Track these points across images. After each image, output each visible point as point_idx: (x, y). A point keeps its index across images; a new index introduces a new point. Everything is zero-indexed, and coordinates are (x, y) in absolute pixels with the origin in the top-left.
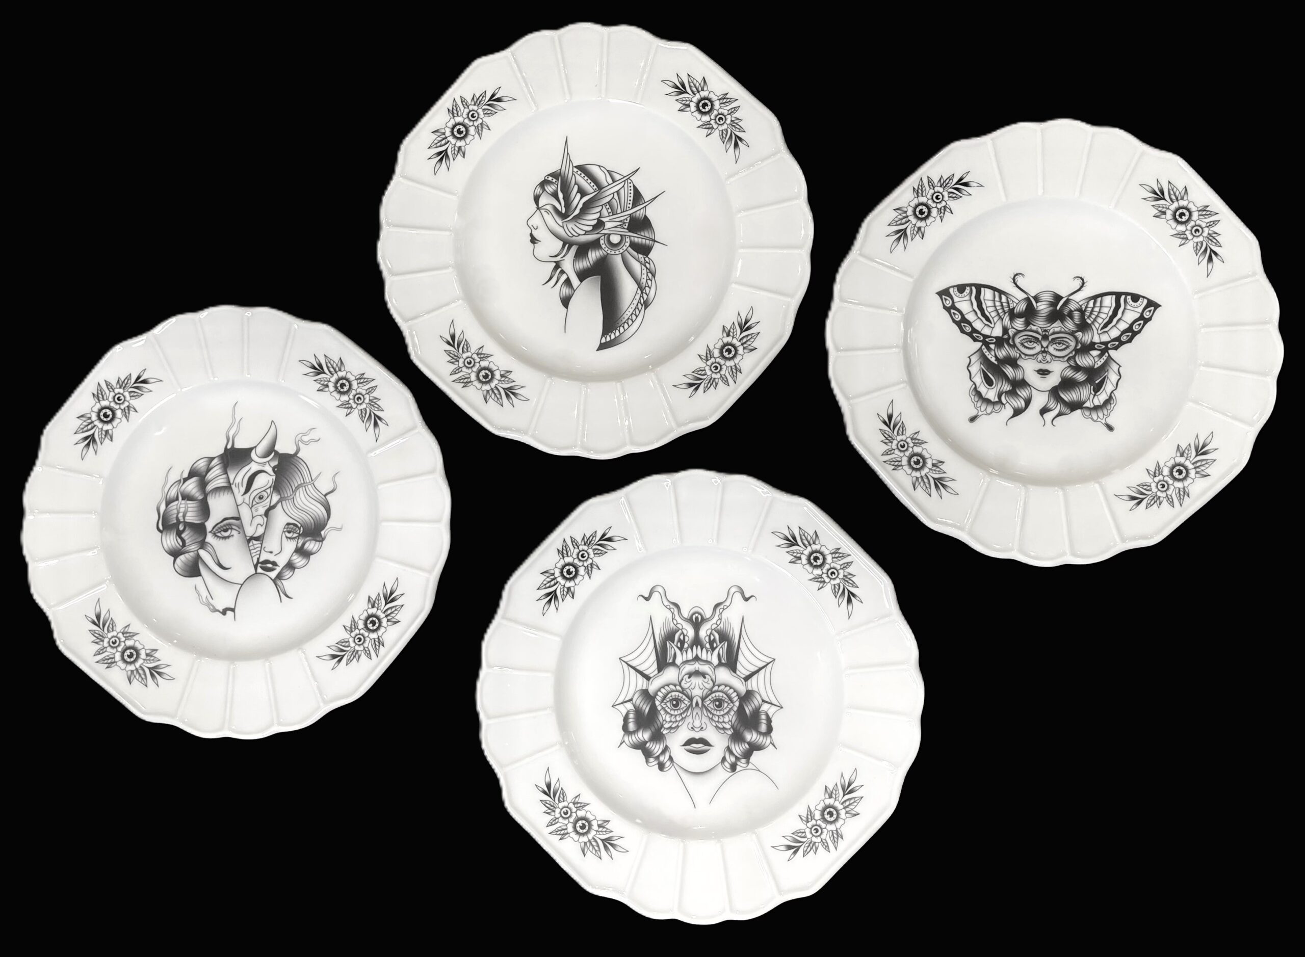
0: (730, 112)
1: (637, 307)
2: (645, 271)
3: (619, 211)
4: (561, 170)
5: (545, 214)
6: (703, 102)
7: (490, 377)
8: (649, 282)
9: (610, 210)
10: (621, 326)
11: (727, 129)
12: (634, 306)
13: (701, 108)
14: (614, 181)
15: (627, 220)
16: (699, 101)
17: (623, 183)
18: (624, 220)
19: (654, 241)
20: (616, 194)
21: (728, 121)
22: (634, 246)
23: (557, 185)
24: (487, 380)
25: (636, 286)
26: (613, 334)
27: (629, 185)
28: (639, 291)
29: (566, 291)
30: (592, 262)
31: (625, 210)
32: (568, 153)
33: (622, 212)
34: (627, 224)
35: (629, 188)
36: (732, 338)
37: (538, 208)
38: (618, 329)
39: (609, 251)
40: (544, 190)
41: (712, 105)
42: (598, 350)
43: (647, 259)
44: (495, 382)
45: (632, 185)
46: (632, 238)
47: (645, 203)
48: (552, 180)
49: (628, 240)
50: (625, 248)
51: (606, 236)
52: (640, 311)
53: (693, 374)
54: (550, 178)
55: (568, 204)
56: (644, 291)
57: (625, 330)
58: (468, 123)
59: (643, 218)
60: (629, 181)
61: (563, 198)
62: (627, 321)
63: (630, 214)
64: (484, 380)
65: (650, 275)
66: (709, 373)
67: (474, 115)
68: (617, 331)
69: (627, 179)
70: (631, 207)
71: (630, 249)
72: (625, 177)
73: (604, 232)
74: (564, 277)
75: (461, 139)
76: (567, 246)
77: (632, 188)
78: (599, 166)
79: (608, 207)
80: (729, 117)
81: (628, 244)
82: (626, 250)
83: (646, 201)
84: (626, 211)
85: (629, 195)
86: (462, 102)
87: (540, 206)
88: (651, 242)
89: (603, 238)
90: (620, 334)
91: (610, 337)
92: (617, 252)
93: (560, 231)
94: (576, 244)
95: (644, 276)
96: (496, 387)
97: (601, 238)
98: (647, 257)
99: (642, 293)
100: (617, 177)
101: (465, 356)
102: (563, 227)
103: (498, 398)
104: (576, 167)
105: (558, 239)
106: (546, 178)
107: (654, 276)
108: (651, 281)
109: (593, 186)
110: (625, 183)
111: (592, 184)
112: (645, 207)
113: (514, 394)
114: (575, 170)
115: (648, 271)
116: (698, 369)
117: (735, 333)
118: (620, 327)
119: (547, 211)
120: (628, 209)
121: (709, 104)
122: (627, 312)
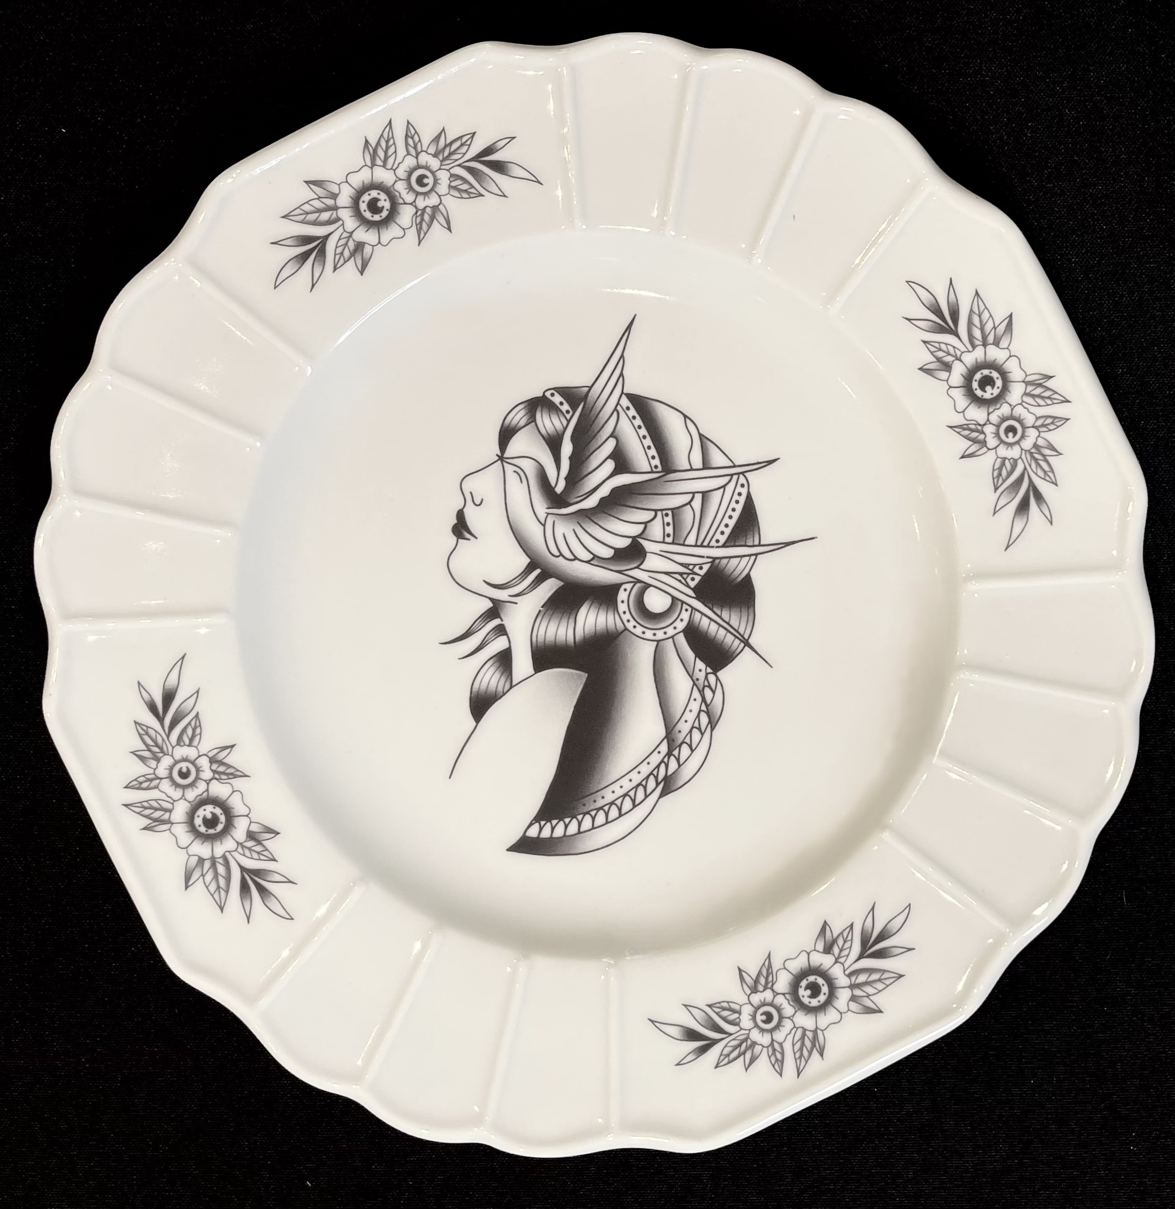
0: (1039, 423)
1: (642, 784)
2: (695, 706)
3: (691, 540)
4: (591, 387)
5: (512, 478)
6: (986, 372)
7: (220, 827)
8: (696, 735)
9: (669, 530)
10: (588, 813)
11: (1016, 461)
12: (637, 778)
13: (975, 385)
14: (706, 466)
15: (701, 568)
16: (978, 367)
17: (727, 479)
18: (695, 565)
19: (747, 643)
20: (698, 497)
21: (1027, 444)
22: (693, 634)
23: (569, 421)
24: (211, 831)
25: (663, 733)
26: (561, 824)
27: (739, 489)
28: (664, 748)
29: (491, 679)
30: (579, 634)
31: (705, 544)
32: (622, 356)
33: (696, 546)
34: (698, 579)
35: (736, 497)
36: (833, 960)
37: (501, 458)
38: (580, 817)
39: (633, 623)
40: (532, 419)
41: (1005, 389)
42: (508, 850)
43: (712, 678)
44: (228, 844)
45: (744, 491)
46: (697, 616)
47: (760, 545)
48: (561, 403)
49: (685, 616)
50: (670, 631)
51: (638, 585)
52: (646, 796)
53: (708, 1010)
54: (557, 399)
55: (575, 477)
56: (676, 753)
57: (593, 828)
58: (404, 193)
59: (740, 579)
60: (742, 480)
61: (570, 458)
62: (606, 808)
63: (715, 559)
64: (203, 829)
65: (704, 719)
66: (746, 1022)
67: (426, 181)
68: (574, 823)
69: (738, 474)
70: (721, 544)
71: (681, 639)
72: (734, 466)
73: (637, 573)
74: (499, 644)
75: (370, 224)
76: (537, 572)
77: (742, 500)
78: (685, 417)
79: (669, 519)
80: (1032, 434)
81: (681, 626)
82: (672, 637)
83: (762, 543)
84: (708, 546)
85: (730, 512)
86: (407, 136)
87: (506, 455)
88: (737, 642)
89: (629, 586)
90: (579, 832)
91: (553, 829)
92: (649, 634)
93: (534, 532)
94: (558, 578)
95: (690, 717)
96: (224, 857)
97: (624, 587)
98: (715, 672)
99: (669, 754)
100: (717, 459)
101: (180, 752)
102: (544, 525)
103: (218, 887)
104: (631, 397)
105: (521, 547)
106: (548, 394)
107: (713, 724)
108: (702, 734)
109: (653, 457)
110: (730, 481)
111: (653, 452)
112: (756, 555)
113: (262, 890)
114: (625, 402)
115: (704, 708)
116: (725, 1005)
117: (845, 953)
118: (585, 814)
119: (521, 474)
120: (713, 543)
121: (999, 383)
122: (616, 787)
